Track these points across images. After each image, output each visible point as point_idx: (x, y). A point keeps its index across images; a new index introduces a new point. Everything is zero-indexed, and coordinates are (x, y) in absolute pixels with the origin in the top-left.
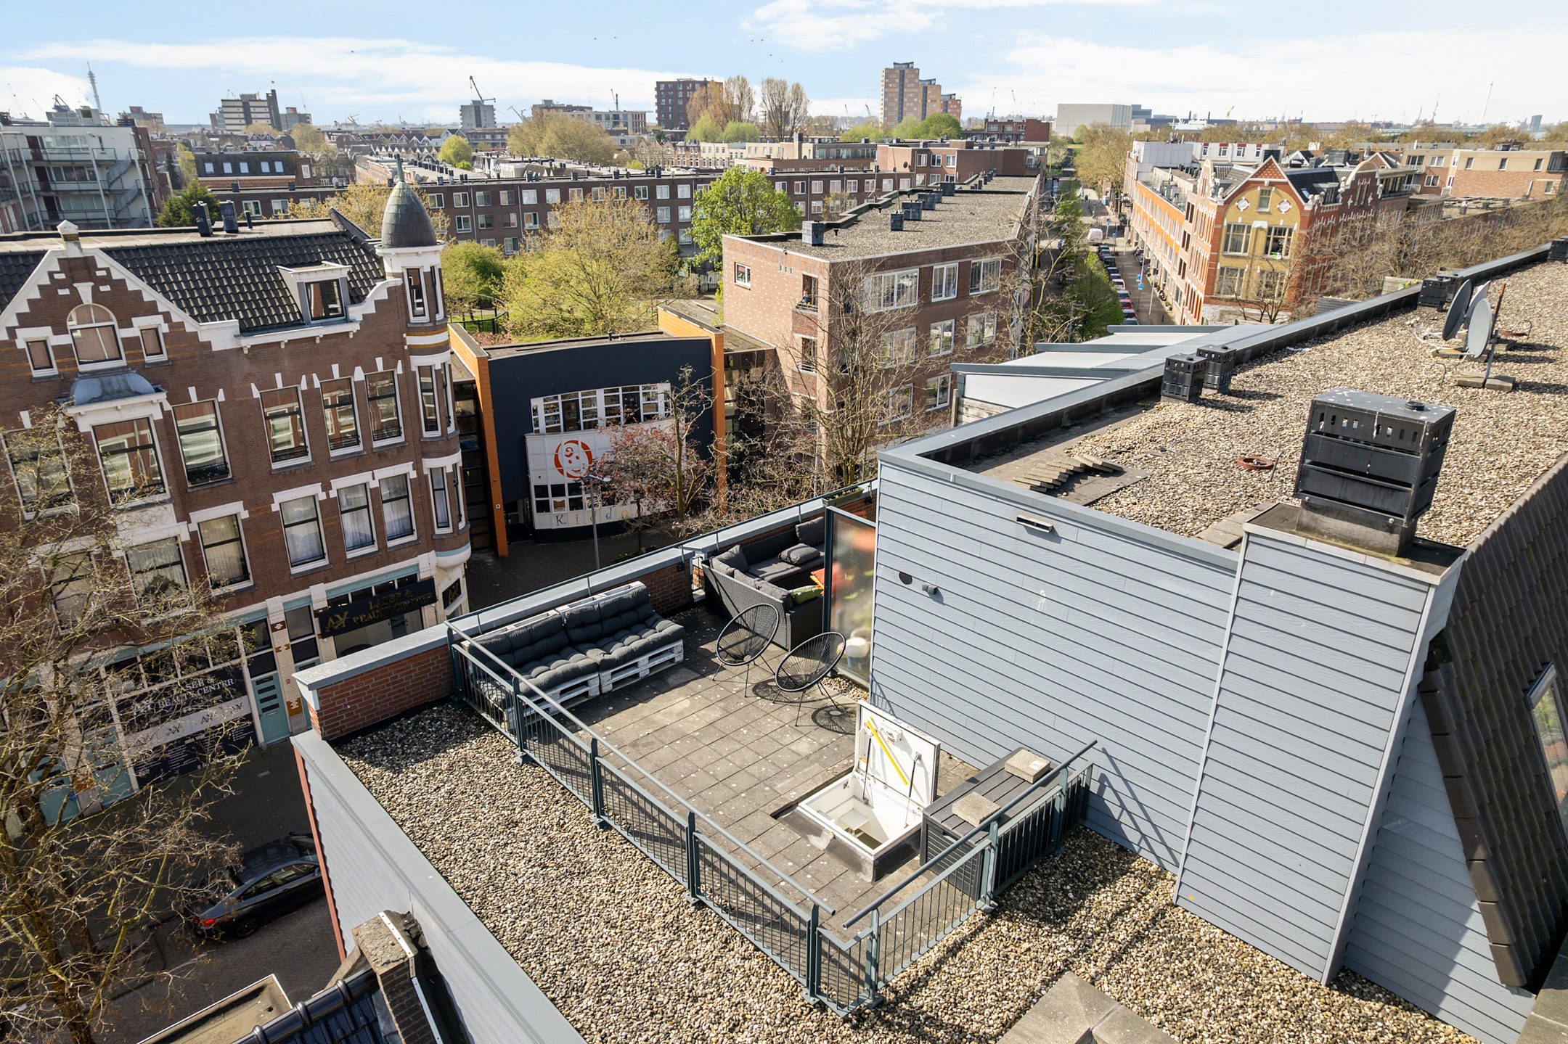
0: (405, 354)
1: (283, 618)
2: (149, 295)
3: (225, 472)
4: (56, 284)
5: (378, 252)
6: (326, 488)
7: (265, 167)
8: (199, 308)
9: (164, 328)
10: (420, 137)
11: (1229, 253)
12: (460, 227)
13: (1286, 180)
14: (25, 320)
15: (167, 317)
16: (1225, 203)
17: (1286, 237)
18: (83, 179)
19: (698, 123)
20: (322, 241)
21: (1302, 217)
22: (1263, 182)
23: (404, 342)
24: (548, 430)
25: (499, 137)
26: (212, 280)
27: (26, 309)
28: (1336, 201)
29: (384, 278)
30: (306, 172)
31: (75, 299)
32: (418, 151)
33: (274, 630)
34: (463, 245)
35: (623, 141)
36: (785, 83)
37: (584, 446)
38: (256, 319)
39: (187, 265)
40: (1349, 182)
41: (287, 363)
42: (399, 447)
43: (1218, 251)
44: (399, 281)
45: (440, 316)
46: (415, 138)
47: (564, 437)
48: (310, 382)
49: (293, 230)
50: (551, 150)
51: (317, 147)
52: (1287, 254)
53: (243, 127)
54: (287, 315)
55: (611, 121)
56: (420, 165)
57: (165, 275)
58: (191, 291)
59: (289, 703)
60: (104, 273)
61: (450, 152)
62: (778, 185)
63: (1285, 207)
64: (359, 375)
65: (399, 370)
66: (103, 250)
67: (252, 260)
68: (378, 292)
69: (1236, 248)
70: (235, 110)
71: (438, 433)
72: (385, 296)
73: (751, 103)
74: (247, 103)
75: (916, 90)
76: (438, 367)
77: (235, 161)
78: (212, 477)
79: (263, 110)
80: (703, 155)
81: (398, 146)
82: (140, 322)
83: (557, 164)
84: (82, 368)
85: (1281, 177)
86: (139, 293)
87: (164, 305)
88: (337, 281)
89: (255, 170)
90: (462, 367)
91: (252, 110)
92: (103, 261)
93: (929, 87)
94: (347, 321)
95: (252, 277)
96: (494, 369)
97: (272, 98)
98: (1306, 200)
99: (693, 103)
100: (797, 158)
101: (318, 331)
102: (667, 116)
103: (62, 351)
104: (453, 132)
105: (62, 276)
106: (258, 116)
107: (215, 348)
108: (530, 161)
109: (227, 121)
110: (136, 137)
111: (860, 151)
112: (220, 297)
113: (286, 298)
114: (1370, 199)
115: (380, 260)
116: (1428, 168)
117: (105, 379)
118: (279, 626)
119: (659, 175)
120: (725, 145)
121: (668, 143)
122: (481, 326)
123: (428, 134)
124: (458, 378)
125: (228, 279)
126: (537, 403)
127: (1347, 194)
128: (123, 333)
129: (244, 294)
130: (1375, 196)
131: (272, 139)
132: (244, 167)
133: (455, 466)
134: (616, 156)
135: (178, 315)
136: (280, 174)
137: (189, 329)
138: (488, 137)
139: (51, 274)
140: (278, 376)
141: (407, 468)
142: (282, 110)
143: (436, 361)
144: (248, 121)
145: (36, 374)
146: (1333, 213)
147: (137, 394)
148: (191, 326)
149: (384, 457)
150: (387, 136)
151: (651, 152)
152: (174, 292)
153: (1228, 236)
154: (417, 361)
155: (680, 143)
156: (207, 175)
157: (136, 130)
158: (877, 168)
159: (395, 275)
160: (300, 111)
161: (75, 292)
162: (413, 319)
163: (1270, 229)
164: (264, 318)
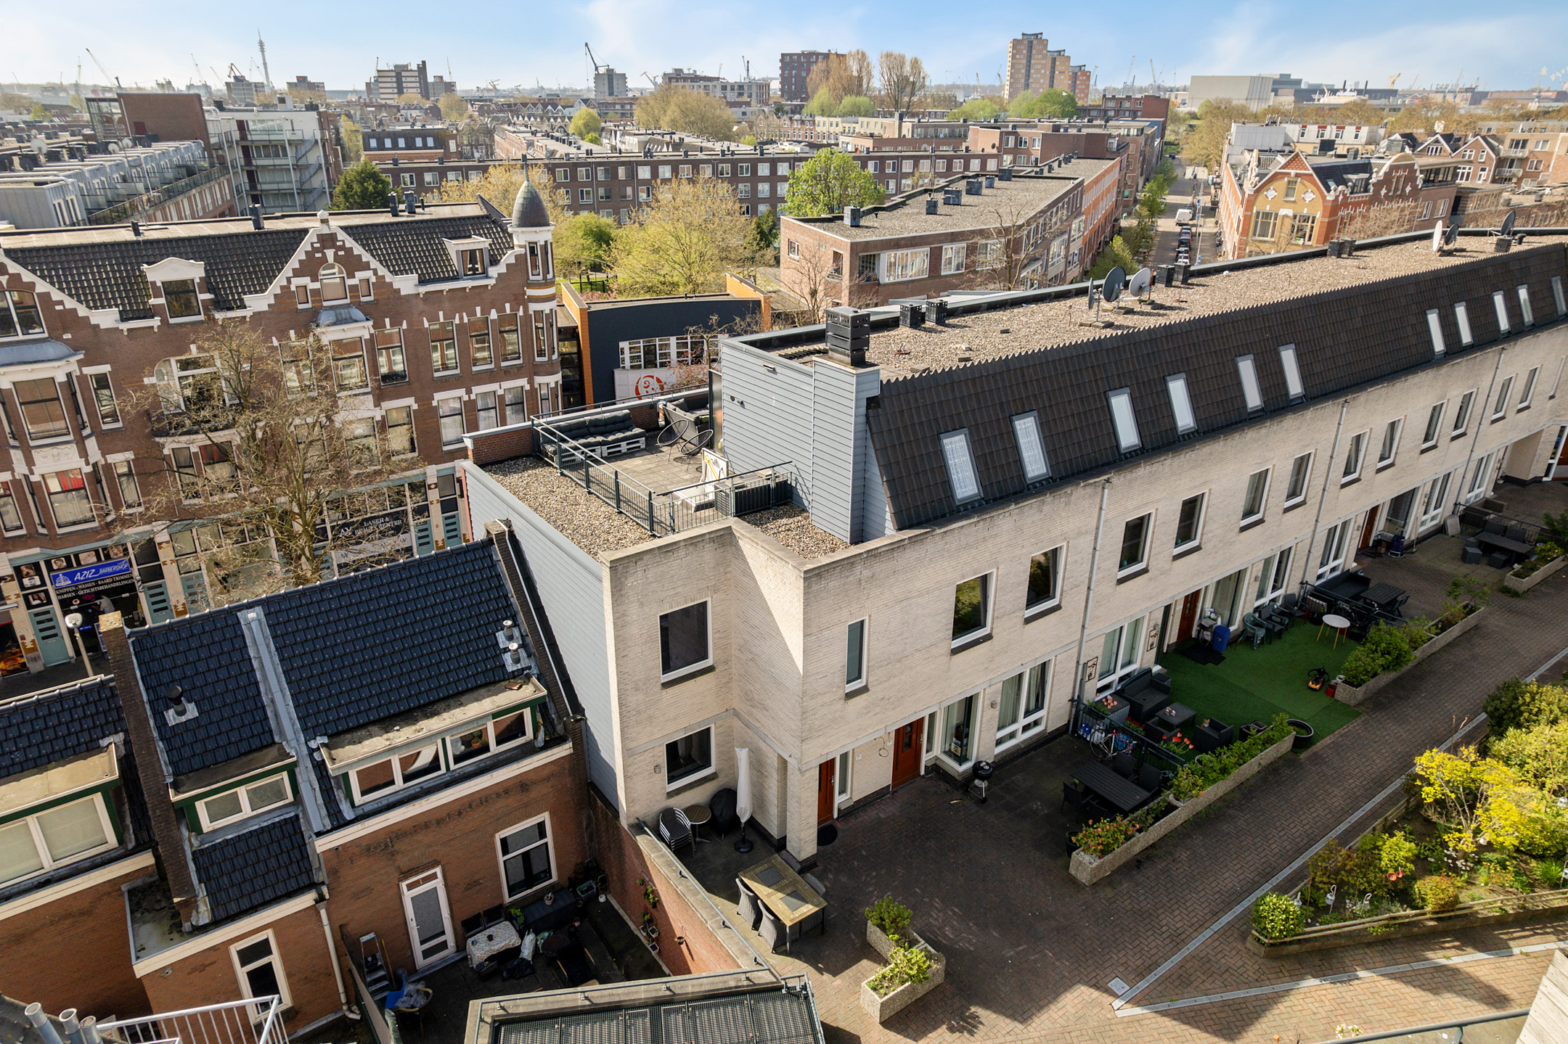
0: (525, 301)
1: (435, 481)
2: (366, 257)
3: (404, 377)
4: (315, 250)
5: (510, 230)
6: (469, 392)
7: (419, 142)
8: (393, 266)
9: (373, 279)
10: (555, 106)
11: (1257, 238)
12: (583, 198)
13: (1311, 171)
14: (297, 273)
15: (375, 271)
16: (1255, 192)
17: (1309, 224)
18: (277, 156)
19: (816, 96)
20: (472, 221)
21: (1325, 207)
22: (1290, 174)
23: (524, 293)
24: (632, 367)
25: (628, 107)
26: (402, 248)
27: (297, 266)
28: (1366, 190)
29: (513, 248)
30: (452, 146)
31: (324, 259)
32: (552, 120)
33: (430, 489)
34: (585, 215)
35: (744, 114)
36: (903, 57)
37: (658, 380)
38: (429, 274)
39: (387, 237)
40: (1381, 173)
41: (447, 305)
42: (519, 367)
43: (1247, 236)
44: (523, 251)
45: (550, 276)
46: (550, 107)
47: (644, 373)
48: (461, 318)
49: (452, 213)
50: (674, 122)
51: (461, 115)
52: (1309, 240)
53: (396, 96)
54: (448, 272)
55: (736, 92)
56: (552, 137)
57: (374, 244)
58: (389, 255)
59: (437, 542)
60: (341, 243)
61: (581, 122)
62: (871, 164)
63: (1309, 196)
64: (494, 315)
65: (521, 313)
66: (342, 228)
67: (427, 234)
68: (509, 258)
69: (1264, 234)
70: (389, 80)
71: (545, 359)
72: (513, 261)
73: (869, 74)
74: (399, 73)
75: (1044, 62)
76: (548, 312)
77: (394, 136)
78: (396, 380)
79: (413, 79)
80: (817, 129)
81: (534, 115)
82: (360, 275)
83: (676, 138)
84: (325, 304)
85: (1307, 169)
86: (360, 256)
87: (374, 264)
88: (481, 250)
89: (411, 145)
90: (568, 316)
91: (404, 79)
92: (342, 236)
93: (1058, 58)
94: (487, 277)
95: (426, 245)
96: (593, 318)
97: (422, 68)
98: (1329, 190)
99: (814, 76)
100: (897, 136)
101: (468, 284)
102: (790, 88)
103: (316, 292)
104: (586, 101)
105: (318, 245)
106: (409, 85)
107: (402, 293)
108: (653, 134)
109: (382, 91)
110: (319, 120)
111: (957, 130)
112: (406, 259)
113: (448, 260)
114: (1408, 189)
115: (510, 236)
116: (1531, 152)
117: (338, 311)
118: (433, 486)
119: (762, 154)
120: (839, 120)
121: (785, 117)
122: (593, 286)
123: (562, 103)
124: (562, 322)
125: (412, 247)
126: (624, 345)
127: (1379, 185)
128: (350, 282)
129: (421, 257)
130: (1414, 187)
131: (421, 108)
132: (402, 143)
133: (557, 383)
134: (735, 128)
135: (382, 271)
136: (431, 148)
137: (388, 280)
138: (618, 107)
139: (312, 244)
140: (441, 313)
141: (523, 382)
142: (430, 79)
143: (546, 307)
144: (400, 91)
145: (300, 307)
146: (1362, 202)
147: (356, 321)
148: (389, 278)
149: (508, 374)
150: (525, 105)
151: (767, 124)
152: (379, 256)
153: (1257, 222)
154: (533, 307)
155: (797, 117)
156: (371, 150)
157: (319, 114)
158: (967, 148)
159: (520, 246)
160: (446, 79)
161: (324, 254)
162: (531, 278)
163: (1295, 217)
164: (434, 274)
